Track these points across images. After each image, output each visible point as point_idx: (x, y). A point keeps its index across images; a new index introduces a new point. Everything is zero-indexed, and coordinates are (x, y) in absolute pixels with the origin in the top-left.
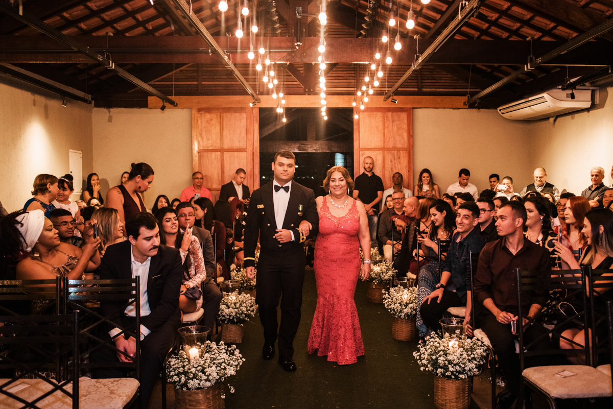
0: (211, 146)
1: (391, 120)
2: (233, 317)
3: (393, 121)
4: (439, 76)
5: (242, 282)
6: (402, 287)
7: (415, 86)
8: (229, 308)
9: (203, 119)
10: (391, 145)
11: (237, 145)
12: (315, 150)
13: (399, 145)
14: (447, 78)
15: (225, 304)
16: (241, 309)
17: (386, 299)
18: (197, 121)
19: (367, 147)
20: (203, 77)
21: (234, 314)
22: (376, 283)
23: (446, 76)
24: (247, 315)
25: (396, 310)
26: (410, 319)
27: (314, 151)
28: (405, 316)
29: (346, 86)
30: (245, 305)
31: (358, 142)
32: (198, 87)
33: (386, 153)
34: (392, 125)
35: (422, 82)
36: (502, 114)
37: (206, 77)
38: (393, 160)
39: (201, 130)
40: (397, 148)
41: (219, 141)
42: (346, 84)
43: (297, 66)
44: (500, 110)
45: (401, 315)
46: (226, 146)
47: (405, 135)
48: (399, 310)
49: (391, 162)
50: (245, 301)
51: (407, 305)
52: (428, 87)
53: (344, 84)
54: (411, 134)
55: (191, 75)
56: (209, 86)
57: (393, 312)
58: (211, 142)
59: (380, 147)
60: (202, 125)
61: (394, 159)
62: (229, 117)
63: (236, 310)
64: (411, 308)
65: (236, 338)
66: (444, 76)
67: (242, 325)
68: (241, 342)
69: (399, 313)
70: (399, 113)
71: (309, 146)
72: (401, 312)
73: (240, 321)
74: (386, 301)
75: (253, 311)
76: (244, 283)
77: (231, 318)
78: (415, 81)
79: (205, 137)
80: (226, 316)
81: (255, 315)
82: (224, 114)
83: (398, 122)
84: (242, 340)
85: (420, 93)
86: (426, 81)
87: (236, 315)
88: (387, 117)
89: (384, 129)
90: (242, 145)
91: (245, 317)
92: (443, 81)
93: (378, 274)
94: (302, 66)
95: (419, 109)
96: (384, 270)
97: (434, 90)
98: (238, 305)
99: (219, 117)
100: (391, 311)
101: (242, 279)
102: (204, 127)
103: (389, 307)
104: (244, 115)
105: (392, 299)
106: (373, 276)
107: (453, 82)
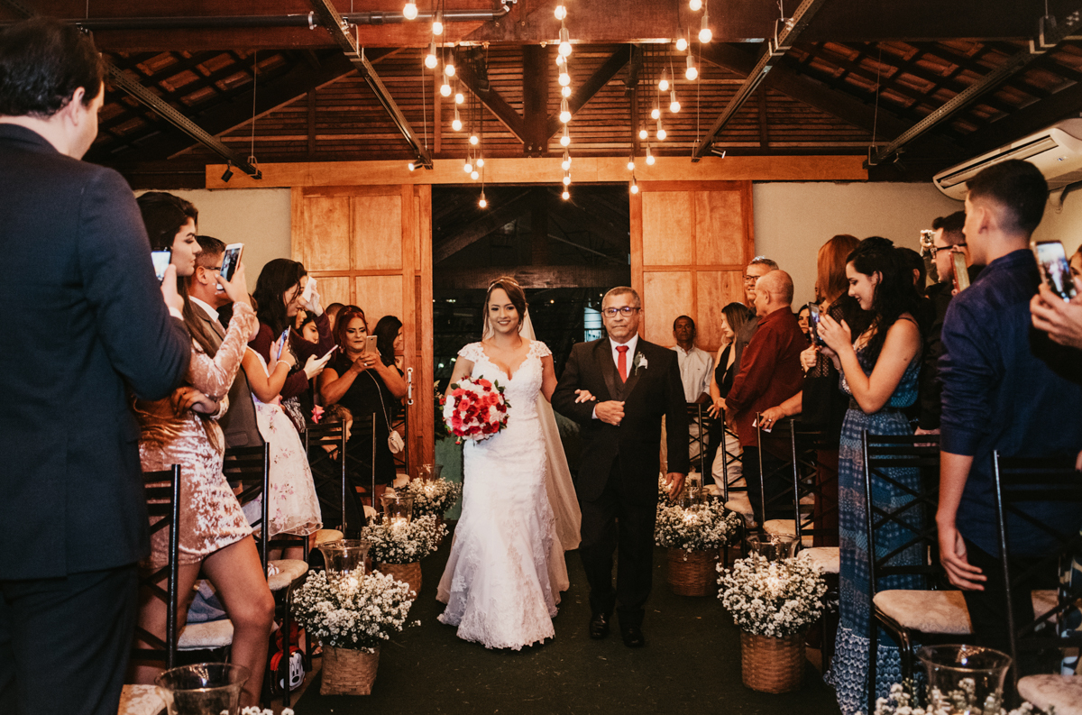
0: (330, 265)
1: (708, 207)
2: (349, 631)
3: (712, 210)
4: (805, 115)
5: (385, 545)
6: (763, 558)
7: (756, 138)
8: (339, 608)
9: (314, 209)
10: (708, 258)
11: (382, 262)
12: (548, 283)
13: (726, 260)
14: (821, 121)
15: (329, 599)
16: (369, 611)
17: (725, 588)
18: (302, 213)
19: (659, 264)
20: (319, 126)
21: (351, 623)
22: (689, 550)
23: (818, 116)
24: (383, 627)
25: (753, 615)
26: (787, 637)
27: (546, 287)
28: (775, 630)
29: (612, 140)
30: (378, 601)
31: (639, 253)
32: (307, 146)
33: (699, 275)
34: (711, 217)
35: (769, 130)
36: (944, 187)
37: (324, 125)
38: (714, 291)
39: (310, 233)
40: (723, 265)
41: (345, 254)
42: (612, 135)
43: (510, 100)
44: (939, 181)
45: (765, 629)
46: (360, 265)
47: (738, 237)
48: (761, 616)
49: (710, 293)
50: (379, 592)
51: (779, 603)
52: (781, 138)
53: (606, 135)
54: (751, 235)
55: (294, 121)
56: (330, 143)
57: (743, 620)
58: (328, 256)
59: (686, 264)
60: (311, 222)
61: (717, 289)
62: (367, 204)
63: (355, 613)
64: (793, 609)
65: (357, 683)
66: (814, 116)
67: (372, 650)
68: (369, 692)
69: (762, 623)
70: (724, 193)
71: (536, 276)
72: (764, 620)
73: (365, 640)
74: (727, 593)
75: (398, 617)
76: (389, 549)
77: (344, 633)
78: (754, 127)
79: (317, 245)
80: (332, 629)
81: (403, 625)
82: (357, 199)
83: (722, 212)
84: (374, 688)
85: (765, 151)
86: (779, 127)
87: (356, 625)
88: (700, 201)
89: (694, 225)
90: (394, 261)
91: (379, 631)
92: (814, 127)
93: (695, 530)
94: (519, 100)
95: (764, 184)
96: (708, 520)
97: (794, 144)
98: (361, 602)
99: (347, 205)
100: (739, 618)
101: (384, 539)
102: (316, 226)
103: (736, 607)
104: (398, 200)
105: (740, 588)
106: (681, 533)
107: (835, 127)
